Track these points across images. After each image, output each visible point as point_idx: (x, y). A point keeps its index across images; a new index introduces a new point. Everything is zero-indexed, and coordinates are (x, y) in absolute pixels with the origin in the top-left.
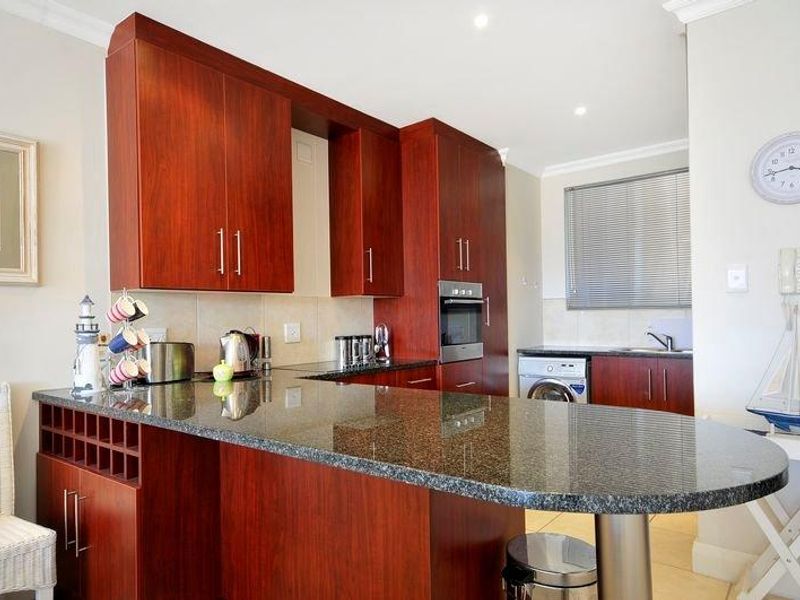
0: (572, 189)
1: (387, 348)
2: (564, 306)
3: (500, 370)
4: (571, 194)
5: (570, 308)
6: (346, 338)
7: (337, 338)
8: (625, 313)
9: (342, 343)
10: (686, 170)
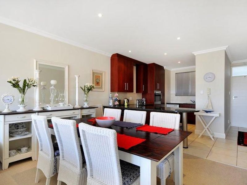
0: (177, 73)
1: (145, 102)
2: (175, 95)
3: (163, 106)
4: (176, 74)
5: (176, 96)
6: (139, 100)
7: (137, 100)
8: (186, 96)
9: (138, 101)
10: (195, 71)
